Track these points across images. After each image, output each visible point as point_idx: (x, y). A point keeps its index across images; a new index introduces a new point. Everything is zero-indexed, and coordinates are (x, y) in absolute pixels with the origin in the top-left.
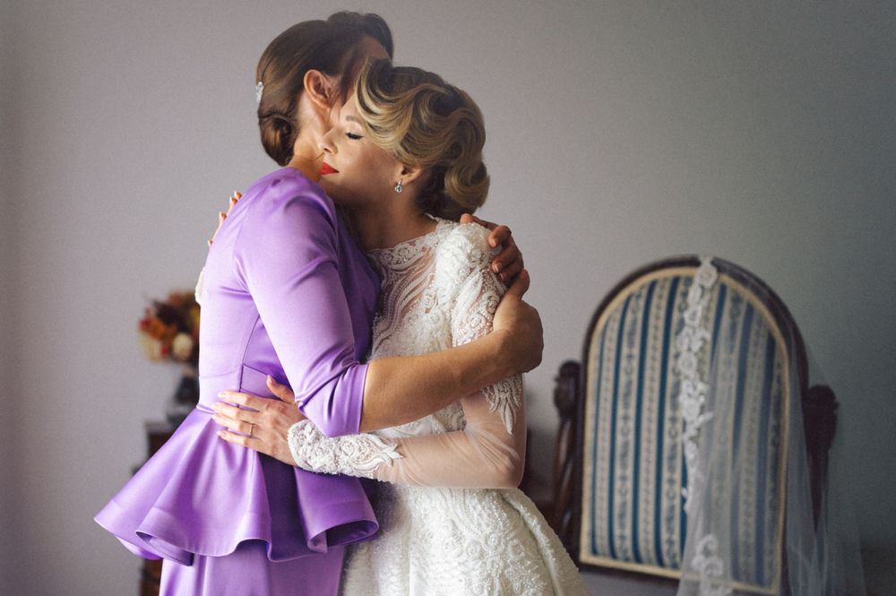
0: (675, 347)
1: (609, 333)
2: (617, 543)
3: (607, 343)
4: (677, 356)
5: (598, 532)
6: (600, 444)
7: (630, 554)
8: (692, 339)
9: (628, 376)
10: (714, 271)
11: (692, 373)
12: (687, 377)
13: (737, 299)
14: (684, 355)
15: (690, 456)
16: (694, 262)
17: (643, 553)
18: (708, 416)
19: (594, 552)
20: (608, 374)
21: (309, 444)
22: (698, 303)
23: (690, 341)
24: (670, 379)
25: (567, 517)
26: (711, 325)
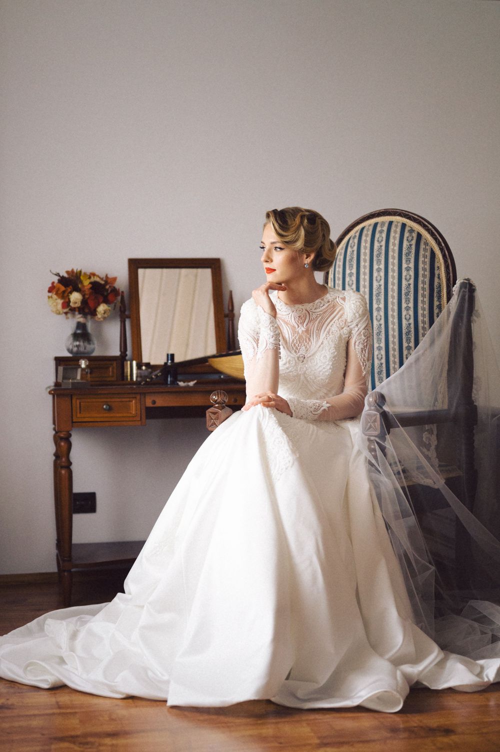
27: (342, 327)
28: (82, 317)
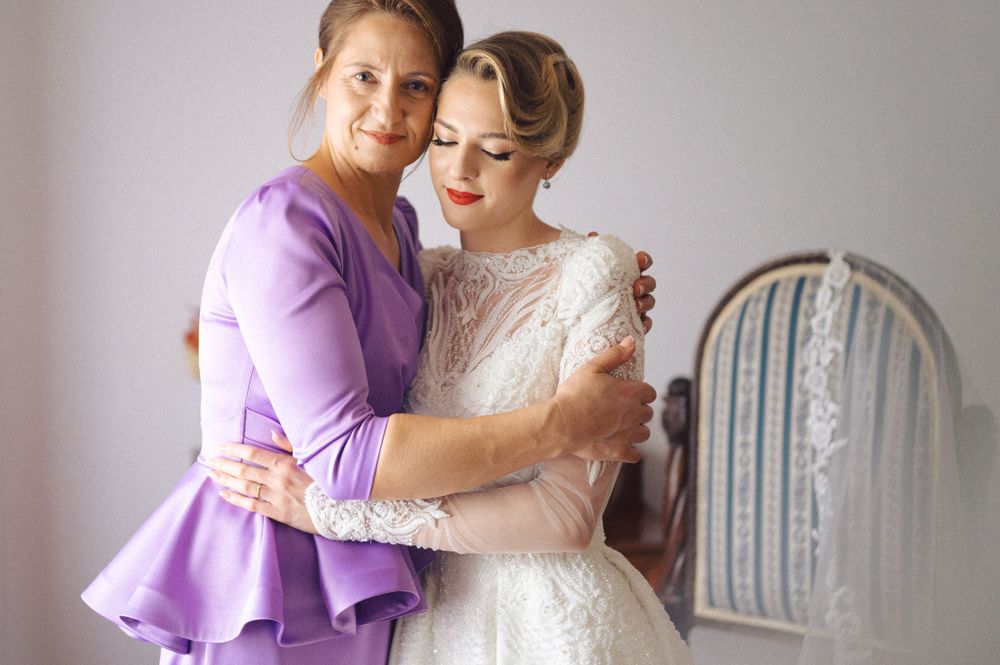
0: (802, 360)
1: (723, 345)
2: (738, 594)
3: (722, 357)
4: (804, 371)
5: (715, 581)
6: (715, 476)
7: (753, 606)
8: (820, 351)
9: (747, 396)
10: (846, 270)
11: (821, 391)
12: (816, 396)
13: (874, 303)
14: (812, 371)
15: (821, 491)
16: (822, 259)
17: (768, 606)
18: (841, 443)
19: (711, 603)
20: (724, 393)
21: (333, 506)
22: (828, 307)
23: (819, 354)
24: (797, 399)
25: (679, 563)
26: (843, 334)
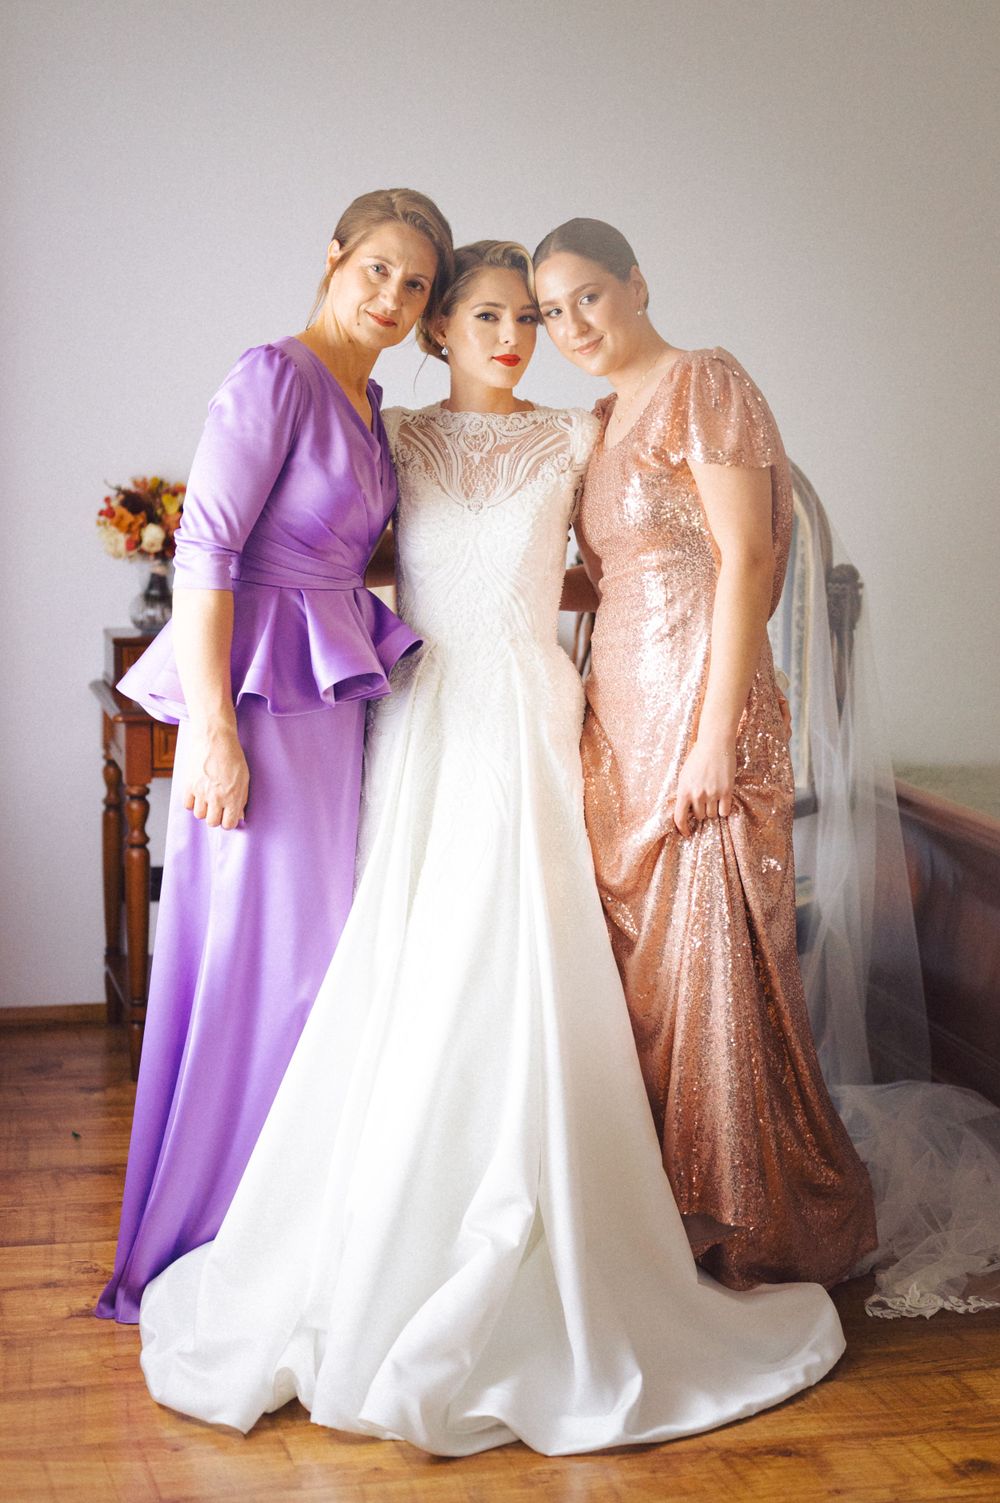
27: (564, 469)
28: (160, 565)
